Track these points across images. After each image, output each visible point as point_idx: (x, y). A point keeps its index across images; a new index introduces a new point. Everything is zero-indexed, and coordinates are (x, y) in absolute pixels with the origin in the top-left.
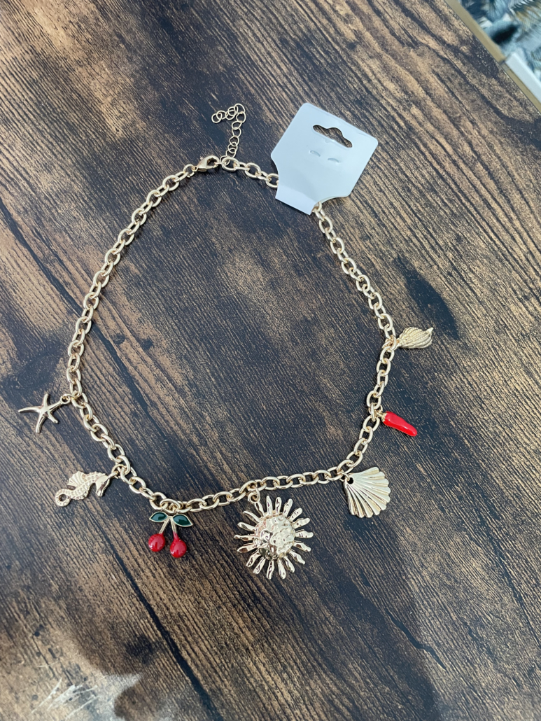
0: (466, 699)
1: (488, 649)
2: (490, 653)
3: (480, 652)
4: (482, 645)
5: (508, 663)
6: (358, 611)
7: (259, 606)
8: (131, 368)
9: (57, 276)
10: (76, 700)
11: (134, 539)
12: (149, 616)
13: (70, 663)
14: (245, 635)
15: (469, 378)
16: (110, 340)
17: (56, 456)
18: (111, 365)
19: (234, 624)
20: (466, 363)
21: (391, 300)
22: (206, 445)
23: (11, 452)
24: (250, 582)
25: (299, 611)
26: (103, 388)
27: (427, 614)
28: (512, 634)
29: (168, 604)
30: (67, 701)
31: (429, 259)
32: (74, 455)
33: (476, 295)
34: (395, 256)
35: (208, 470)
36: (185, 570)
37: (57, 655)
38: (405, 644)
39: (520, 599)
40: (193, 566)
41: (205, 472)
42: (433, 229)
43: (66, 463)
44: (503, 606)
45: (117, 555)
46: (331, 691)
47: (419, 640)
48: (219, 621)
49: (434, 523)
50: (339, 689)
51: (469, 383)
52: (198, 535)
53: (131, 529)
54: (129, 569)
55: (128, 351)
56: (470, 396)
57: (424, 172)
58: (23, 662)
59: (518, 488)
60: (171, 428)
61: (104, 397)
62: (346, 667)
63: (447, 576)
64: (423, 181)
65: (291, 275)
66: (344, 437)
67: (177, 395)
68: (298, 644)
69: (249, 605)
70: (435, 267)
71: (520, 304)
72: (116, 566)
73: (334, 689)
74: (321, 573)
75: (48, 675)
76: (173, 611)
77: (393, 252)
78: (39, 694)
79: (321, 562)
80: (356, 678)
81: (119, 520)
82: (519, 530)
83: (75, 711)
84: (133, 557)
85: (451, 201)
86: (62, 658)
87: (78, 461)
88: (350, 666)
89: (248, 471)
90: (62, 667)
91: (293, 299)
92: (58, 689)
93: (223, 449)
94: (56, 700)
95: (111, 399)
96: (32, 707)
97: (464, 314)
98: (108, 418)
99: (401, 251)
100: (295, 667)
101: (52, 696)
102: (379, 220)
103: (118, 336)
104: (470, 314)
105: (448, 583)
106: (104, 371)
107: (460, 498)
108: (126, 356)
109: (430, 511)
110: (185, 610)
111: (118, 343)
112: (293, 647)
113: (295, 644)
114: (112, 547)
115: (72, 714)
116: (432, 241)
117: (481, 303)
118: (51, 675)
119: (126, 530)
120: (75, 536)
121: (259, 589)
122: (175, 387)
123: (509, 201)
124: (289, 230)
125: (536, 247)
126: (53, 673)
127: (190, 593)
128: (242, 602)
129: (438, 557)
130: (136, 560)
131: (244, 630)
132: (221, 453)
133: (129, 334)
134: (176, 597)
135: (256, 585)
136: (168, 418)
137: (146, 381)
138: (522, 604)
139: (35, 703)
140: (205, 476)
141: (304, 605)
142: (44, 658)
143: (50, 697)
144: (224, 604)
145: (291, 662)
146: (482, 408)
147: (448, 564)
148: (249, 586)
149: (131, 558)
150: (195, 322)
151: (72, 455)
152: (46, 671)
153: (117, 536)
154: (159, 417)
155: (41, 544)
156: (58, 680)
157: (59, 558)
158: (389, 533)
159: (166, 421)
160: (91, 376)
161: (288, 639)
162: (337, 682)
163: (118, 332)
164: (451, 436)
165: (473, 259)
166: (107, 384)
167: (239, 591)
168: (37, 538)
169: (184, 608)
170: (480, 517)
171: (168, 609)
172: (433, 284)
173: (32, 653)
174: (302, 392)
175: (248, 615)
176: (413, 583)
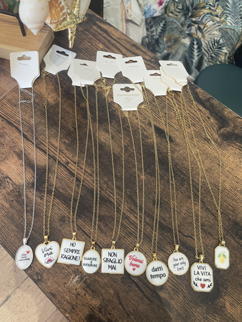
0: (206, 250)
1: (208, 232)
2: (210, 234)
3: (206, 234)
4: (206, 232)
5: (216, 235)
6: (164, 230)
7: (133, 235)
8: (73, 171)
9: (42, 148)
10: (79, 281)
11: (87, 224)
12: (97, 247)
13: (74, 268)
14: (130, 246)
15: (180, 153)
16: (64, 164)
17: (55, 203)
18: (66, 172)
19: (126, 243)
20: (178, 149)
21: (150, 135)
22: (103, 189)
23: (40, 205)
24: (128, 229)
25: (146, 234)
26: (66, 179)
27: (187, 226)
28: (214, 226)
29: (103, 242)
30: (76, 282)
31: (158, 121)
32: (61, 202)
33: (175, 129)
34: (148, 122)
35: (106, 197)
36: (106, 230)
37: (70, 267)
38: (182, 237)
39: (214, 215)
40: (108, 228)
41: (105, 198)
42: (157, 112)
43: (59, 205)
44: (209, 218)
45: (82, 230)
46: (163, 257)
47: (186, 234)
48: (121, 243)
49: (181, 198)
50: (165, 256)
51: (180, 154)
52: (107, 218)
53: (85, 221)
54: (87, 233)
55: (71, 166)
56: (182, 158)
57: (150, 97)
58: (58, 272)
59: (204, 182)
60: (91, 187)
61: (66, 182)
62: (165, 248)
63: (189, 213)
64: (150, 99)
65: (117, 134)
66: (146, 178)
67: (90, 176)
68: (148, 245)
69: (129, 236)
70: (161, 123)
71: (189, 129)
72: (83, 233)
73: (163, 256)
74: (150, 221)
75: (68, 274)
76: (105, 243)
77: (147, 121)
78: (66, 282)
79: (149, 217)
80: (169, 251)
81: (80, 219)
82: (208, 194)
83: (80, 284)
84: (88, 229)
85: (160, 103)
86: (72, 268)
87: (63, 203)
88: (166, 248)
89: (118, 195)
90: (72, 270)
91: (120, 141)
92: (72, 279)
93: (109, 190)
94: (73, 282)
95: (69, 182)
96: (65, 287)
97: (173, 135)
98: (69, 188)
99: (149, 120)
100: (149, 252)
101: (71, 281)
102: (140, 113)
103: (67, 162)
104: (175, 134)
105: (190, 215)
106: (65, 174)
107: (187, 189)
108: (71, 168)
109: (179, 194)
110: (109, 242)
111: (67, 165)
112: (147, 246)
113: (147, 245)
114: (80, 228)
115: (79, 285)
116: (158, 116)
117: (177, 130)
118: (69, 274)
119: (83, 222)
120: (67, 227)
121: (131, 230)
122: (89, 174)
123: (178, 100)
124: (113, 121)
125: (189, 111)
126: (70, 273)
127: (109, 236)
128: (127, 236)
129: (185, 208)
130: (89, 230)
131: (130, 244)
132: (109, 191)
133: (70, 161)
134: (105, 239)
135: (130, 229)
136: (89, 184)
137: (79, 174)
138: (215, 217)
139: (66, 285)
140: (105, 199)
141: (147, 232)
142: (66, 269)
143: (70, 282)
144: (121, 237)
145: (148, 251)
146: (186, 161)
147: (188, 209)
148: (128, 230)
149: (87, 230)
150: (90, 153)
151: (60, 202)
152: (67, 273)
153: (81, 224)
154: (86, 184)
155: (56, 232)
156: (72, 275)
157: (63, 235)
158: (168, 204)
159: (89, 185)
160: (61, 176)
161: (145, 244)
162: (164, 254)
163: (66, 161)
164: (179, 171)
165: (171, 119)
166: (66, 178)
167: (125, 232)
168: (54, 230)
169: (108, 242)
170: (195, 193)
171: (103, 243)
172: (161, 128)
173: (61, 268)
174: (130, 167)
175: (130, 239)
176: (179, 217)
